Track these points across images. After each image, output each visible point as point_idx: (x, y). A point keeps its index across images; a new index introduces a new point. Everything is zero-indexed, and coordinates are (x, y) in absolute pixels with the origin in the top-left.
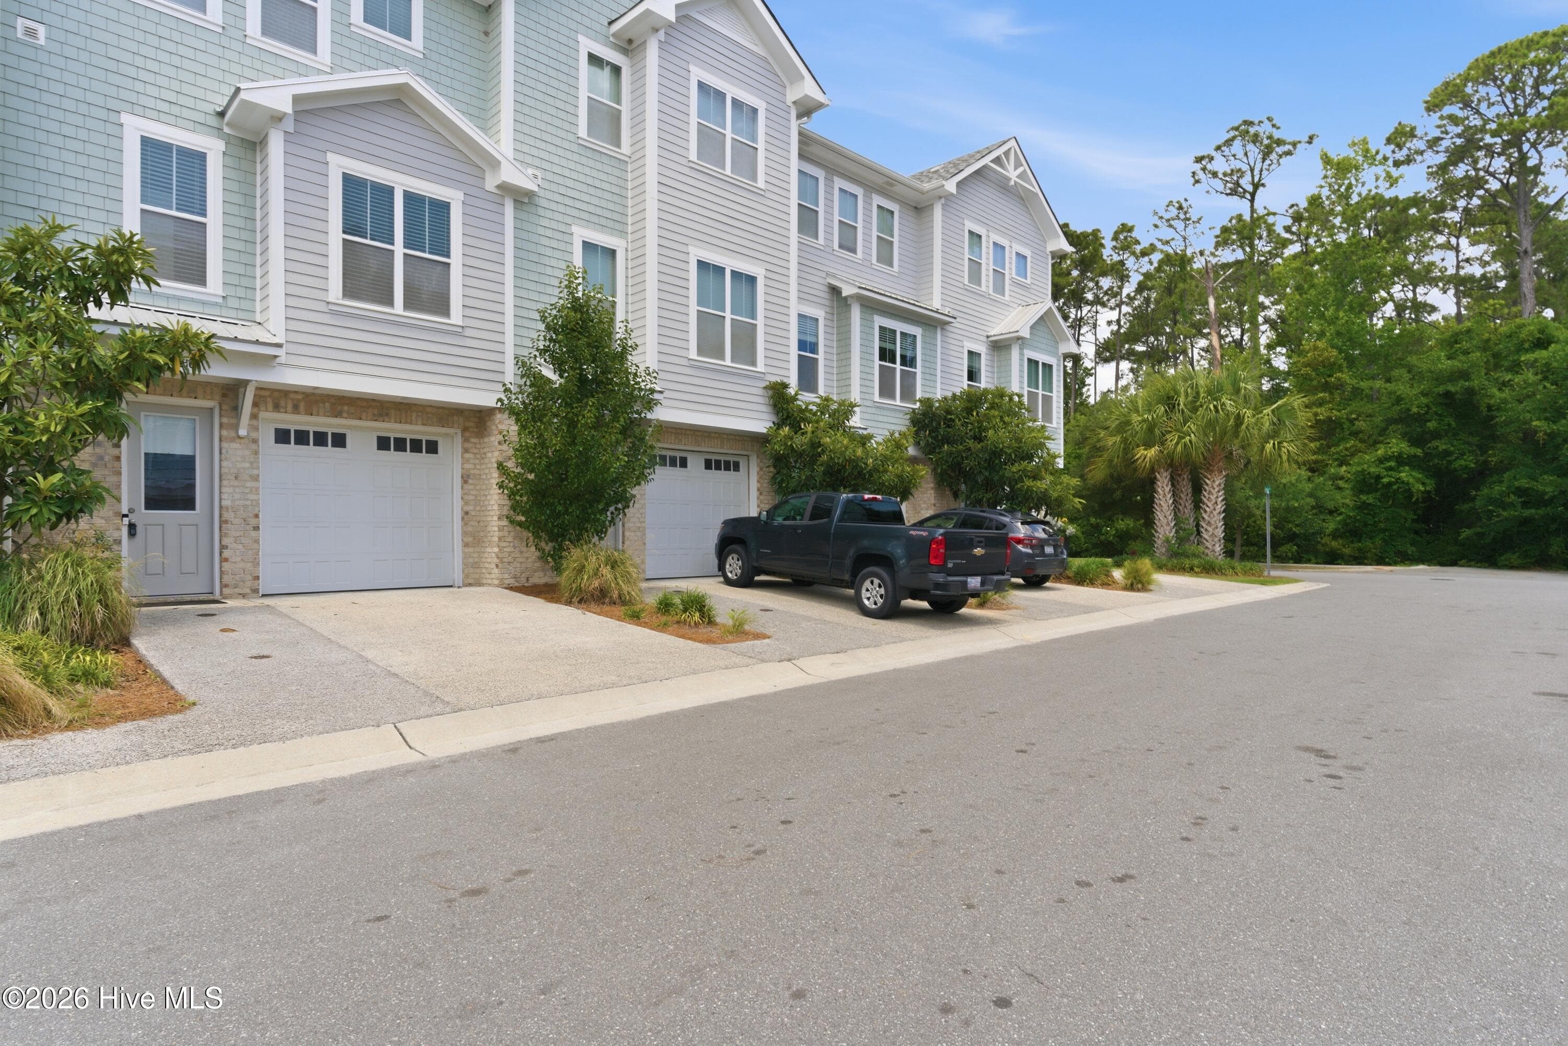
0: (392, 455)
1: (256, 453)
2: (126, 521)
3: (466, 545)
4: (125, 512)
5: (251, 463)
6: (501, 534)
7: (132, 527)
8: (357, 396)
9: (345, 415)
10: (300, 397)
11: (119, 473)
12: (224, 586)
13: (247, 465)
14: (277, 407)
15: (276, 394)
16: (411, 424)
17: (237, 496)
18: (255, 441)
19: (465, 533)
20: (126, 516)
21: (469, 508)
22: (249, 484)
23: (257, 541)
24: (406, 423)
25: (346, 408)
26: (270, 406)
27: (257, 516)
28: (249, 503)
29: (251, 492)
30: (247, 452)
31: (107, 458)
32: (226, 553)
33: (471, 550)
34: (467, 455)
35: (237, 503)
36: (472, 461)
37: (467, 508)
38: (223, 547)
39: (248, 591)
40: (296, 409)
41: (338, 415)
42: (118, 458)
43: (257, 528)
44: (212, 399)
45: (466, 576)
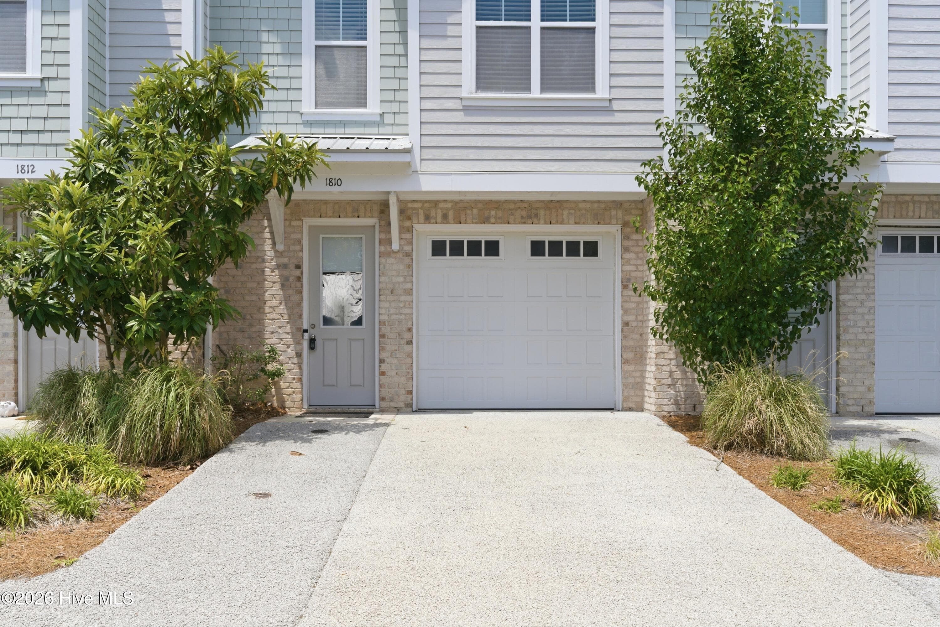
0: (547, 261)
1: (410, 266)
2: (306, 335)
3: (625, 362)
4: (305, 327)
5: (405, 277)
6: (659, 349)
7: (312, 341)
8: (503, 198)
9: (492, 220)
10: (449, 205)
11: (301, 292)
12: (382, 399)
13: (401, 279)
14: (428, 219)
15: (427, 205)
16: (562, 223)
17: (392, 311)
18: (408, 255)
19: (624, 348)
20: (306, 331)
21: (630, 318)
22: (403, 298)
23: (410, 355)
24: (557, 223)
25: (493, 213)
26: (422, 217)
27: (410, 330)
28: (402, 317)
29: (404, 307)
30: (401, 267)
31: (291, 279)
32: (384, 367)
33: (632, 367)
34: (627, 256)
35: (393, 317)
36: (632, 262)
37: (627, 318)
38: (382, 361)
39: (402, 405)
40: (445, 219)
41: (485, 221)
42: (299, 279)
43: (410, 342)
44: (372, 217)
45: (625, 399)
